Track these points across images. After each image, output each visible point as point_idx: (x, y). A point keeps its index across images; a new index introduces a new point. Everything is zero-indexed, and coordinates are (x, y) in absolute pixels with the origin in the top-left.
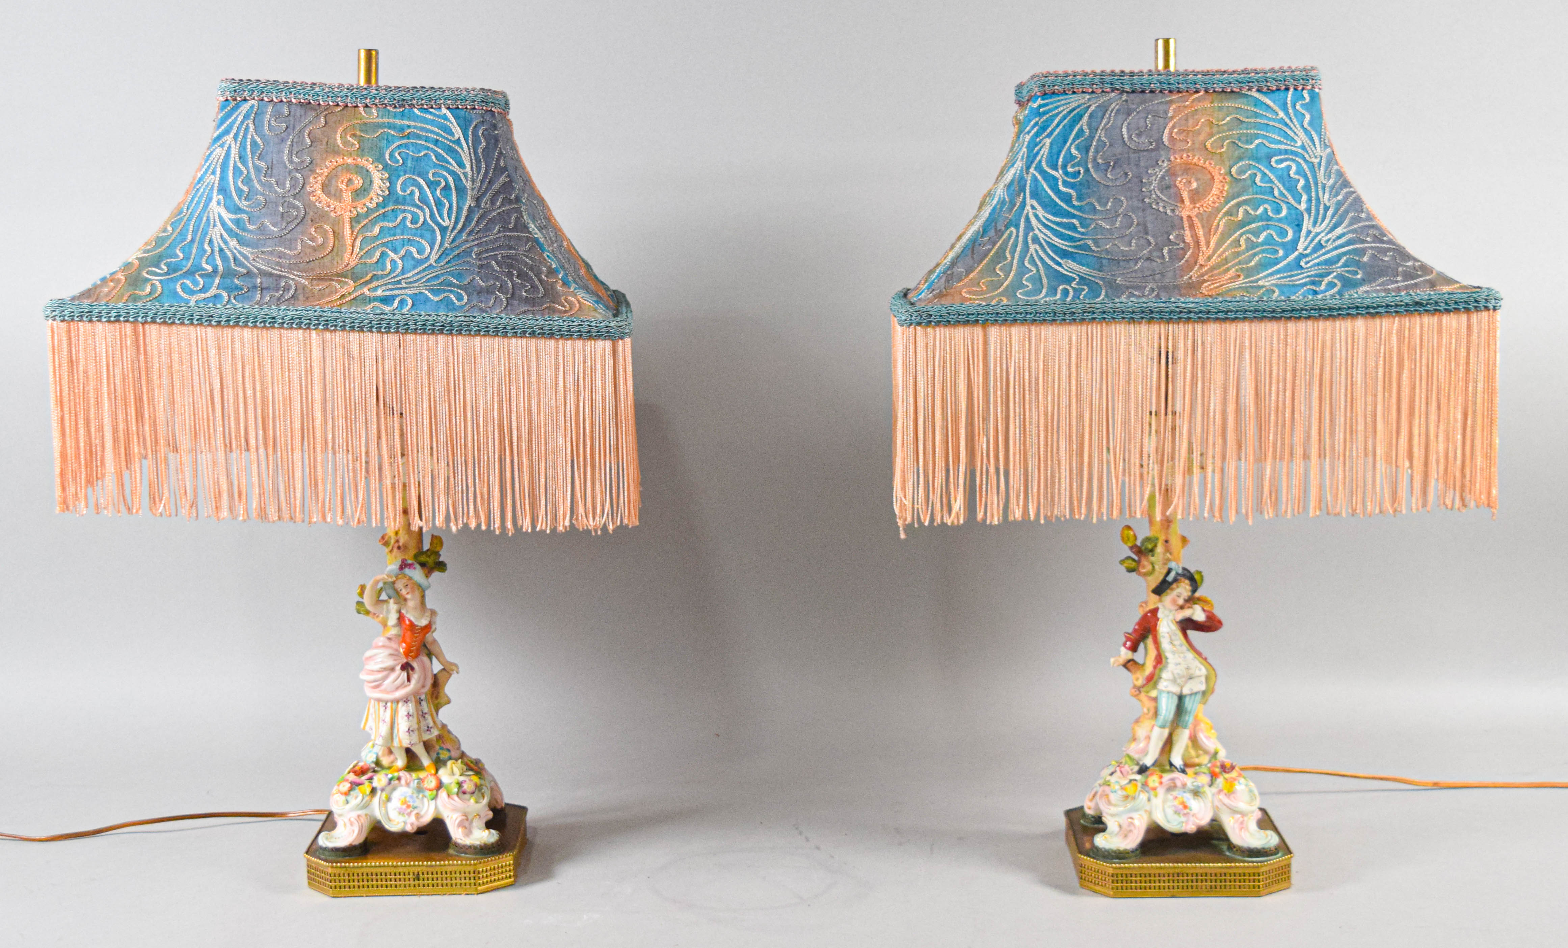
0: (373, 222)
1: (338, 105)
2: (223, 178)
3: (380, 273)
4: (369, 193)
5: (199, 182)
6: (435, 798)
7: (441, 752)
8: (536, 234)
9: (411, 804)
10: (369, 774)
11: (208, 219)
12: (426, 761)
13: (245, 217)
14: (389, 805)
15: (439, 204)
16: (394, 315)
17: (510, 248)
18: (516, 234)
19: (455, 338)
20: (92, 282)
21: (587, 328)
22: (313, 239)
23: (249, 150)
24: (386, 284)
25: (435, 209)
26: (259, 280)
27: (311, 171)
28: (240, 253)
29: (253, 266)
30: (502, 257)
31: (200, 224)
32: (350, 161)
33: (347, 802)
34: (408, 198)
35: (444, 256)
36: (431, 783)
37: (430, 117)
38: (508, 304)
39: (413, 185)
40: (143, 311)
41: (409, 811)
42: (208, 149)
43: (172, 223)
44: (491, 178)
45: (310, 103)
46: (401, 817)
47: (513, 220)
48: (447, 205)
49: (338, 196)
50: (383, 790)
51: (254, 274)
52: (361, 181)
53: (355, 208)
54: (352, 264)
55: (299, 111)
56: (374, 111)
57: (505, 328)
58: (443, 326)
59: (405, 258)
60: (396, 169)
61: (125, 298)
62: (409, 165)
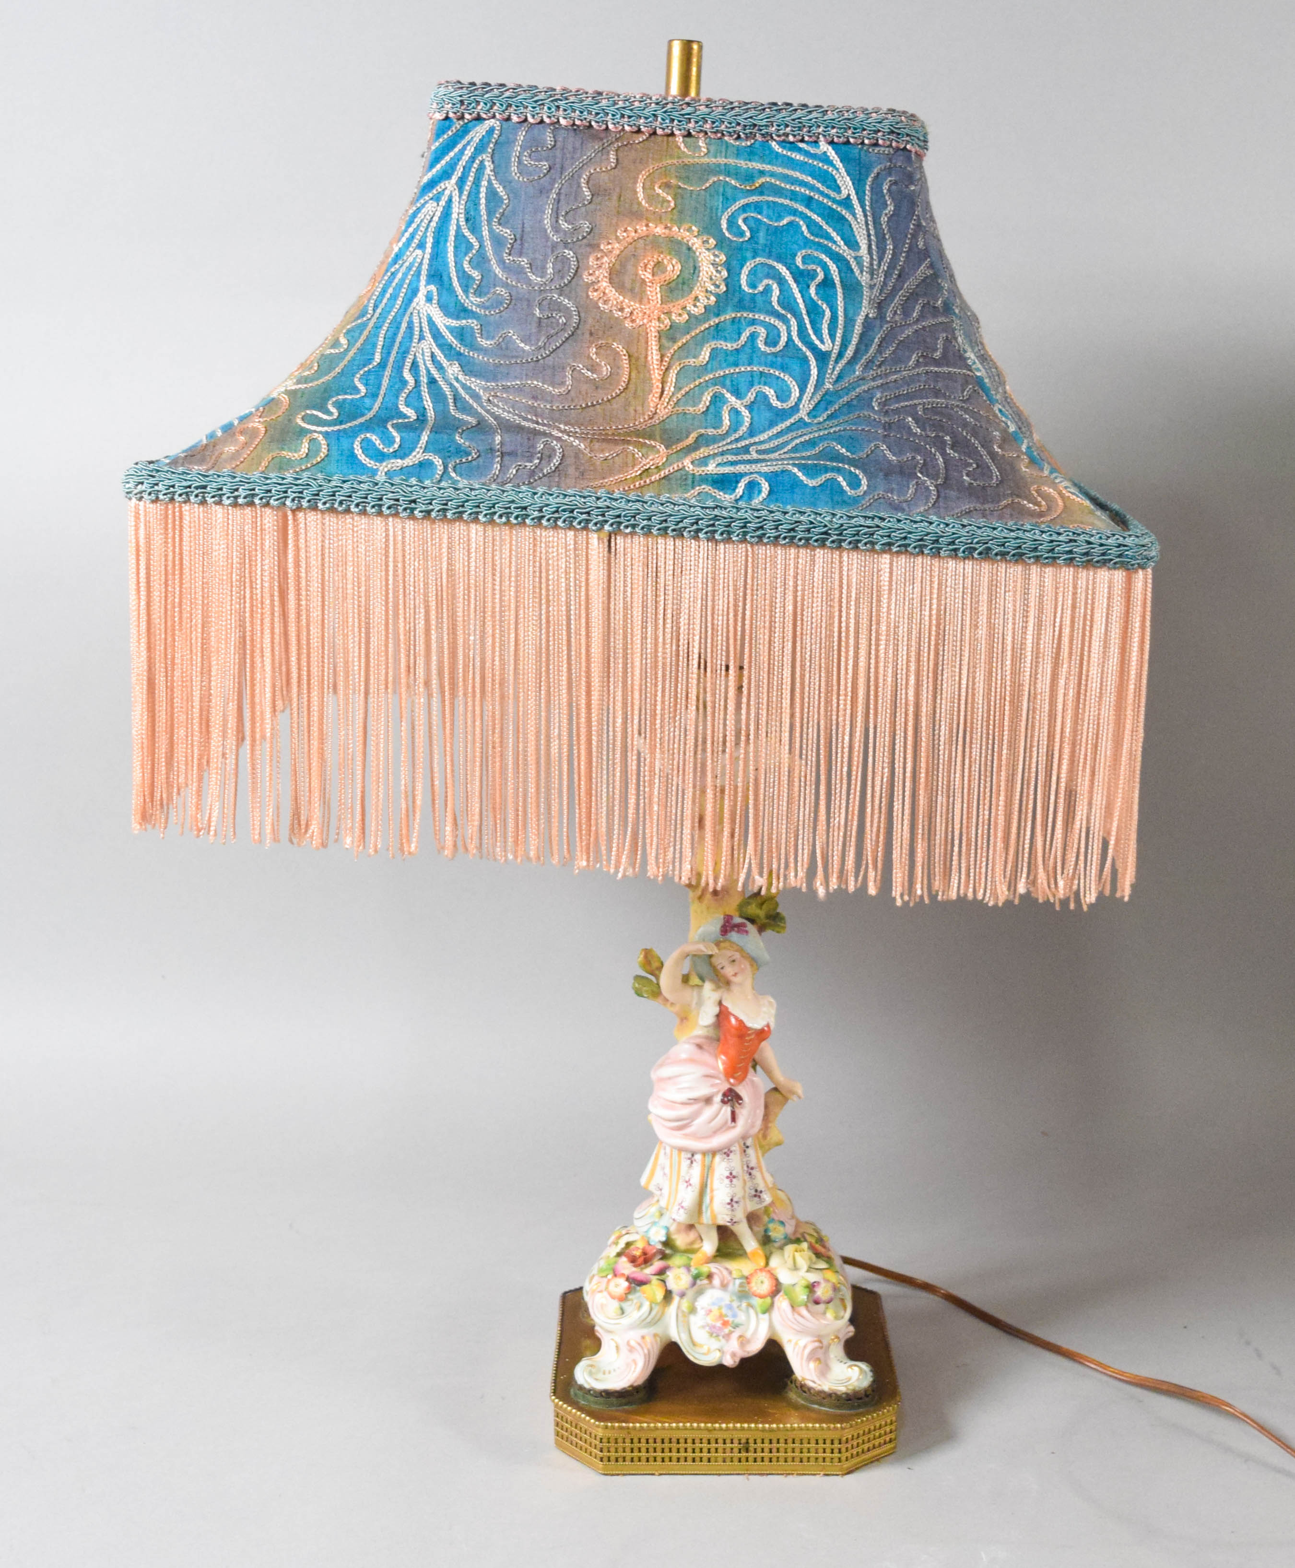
0: (700, 341)
1: (639, 131)
2: (437, 255)
3: (711, 431)
4: (691, 289)
5: (395, 262)
6: (768, 1310)
7: (771, 1226)
8: (978, 370)
9: (730, 1319)
10: (657, 1264)
11: (410, 327)
12: (750, 1244)
13: (473, 323)
14: (693, 1319)
15: (814, 311)
16: (738, 509)
17: (937, 393)
18: (946, 369)
19: (845, 555)
20: (208, 431)
21: (1084, 548)
22: (593, 368)
23: (483, 207)
24: (722, 454)
25: (807, 321)
26: (498, 439)
27: (590, 245)
28: (464, 386)
29: (488, 411)
30: (924, 409)
31: (395, 334)
32: (659, 230)
33: (622, 1311)
34: (759, 299)
35: (823, 405)
36: (763, 1285)
37: (799, 157)
38: (938, 497)
39: (768, 276)
40: (295, 488)
41: (726, 1331)
42: (413, 203)
43: (349, 331)
44: (903, 268)
45: (590, 126)
46: (713, 1340)
47: (940, 344)
48: (828, 314)
49: (636, 291)
50: (682, 1295)
51: (490, 426)
52: (678, 267)
53: (668, 313)
54: (663, 413)
55: (572, 141)
56: (701, 143)
57: (937, 541)
58: (826, 533)
59: (755, 407)
60: (740, 248)
61: (264, 464)
62: (762, 241)
